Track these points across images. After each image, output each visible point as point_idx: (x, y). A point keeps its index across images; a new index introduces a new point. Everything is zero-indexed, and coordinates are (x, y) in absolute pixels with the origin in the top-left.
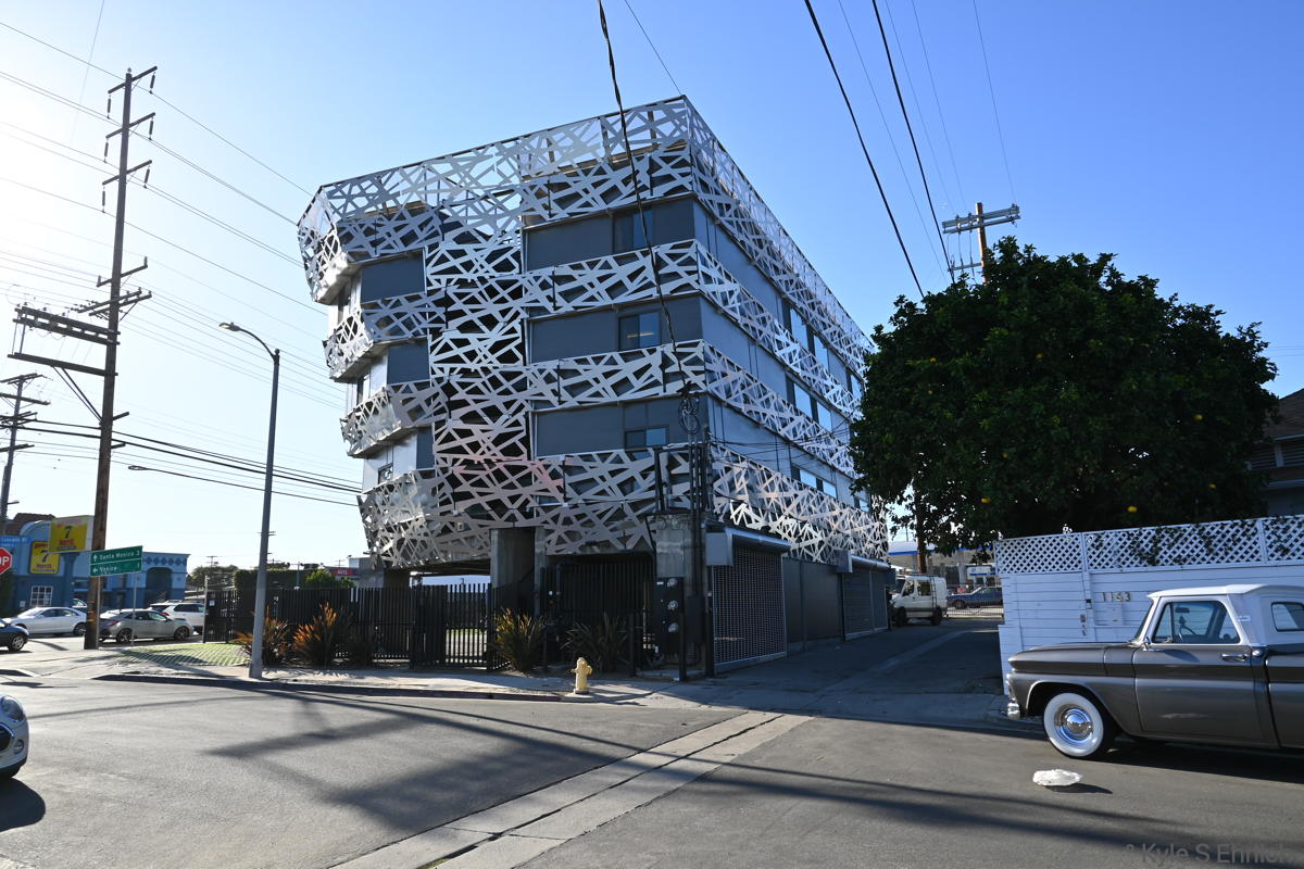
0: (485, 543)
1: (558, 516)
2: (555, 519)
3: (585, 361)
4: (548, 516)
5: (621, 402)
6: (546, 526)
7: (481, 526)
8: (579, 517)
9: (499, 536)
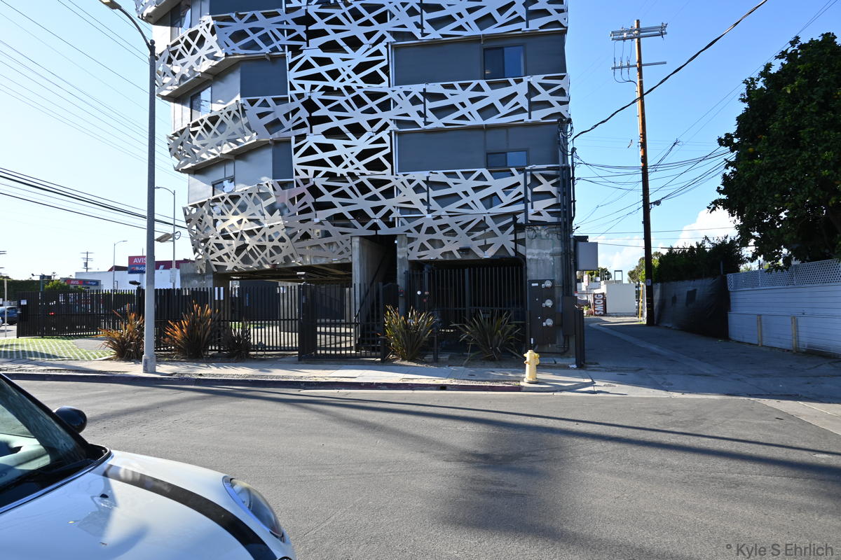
0: (346, 248)
1: (422, 225)
2: (418, 228)
3: (452, 87)
4: (411, 226)
5: (486, 125)
6: (409, 235)
7: (342, 233)
8: (441, 227)
9: (361, 243)
